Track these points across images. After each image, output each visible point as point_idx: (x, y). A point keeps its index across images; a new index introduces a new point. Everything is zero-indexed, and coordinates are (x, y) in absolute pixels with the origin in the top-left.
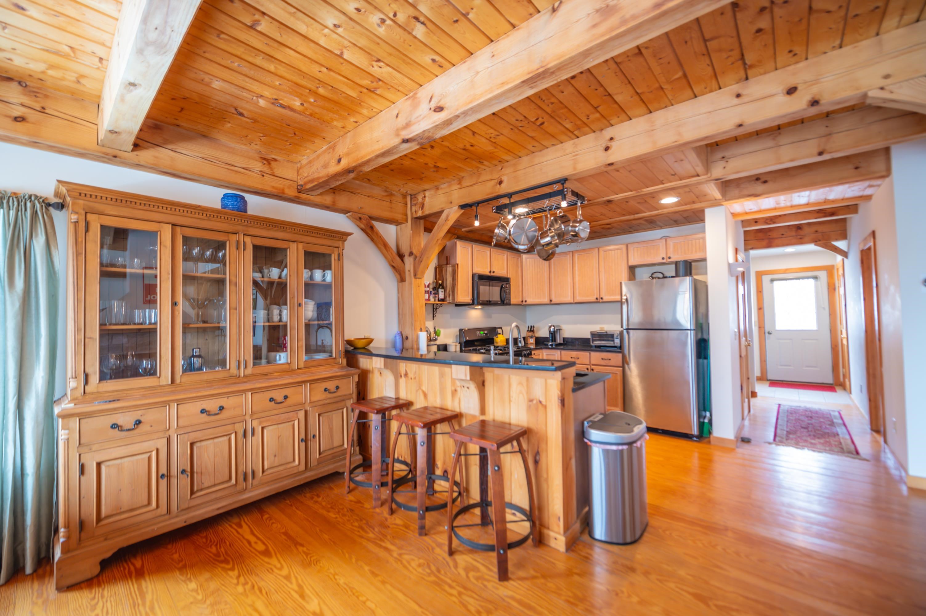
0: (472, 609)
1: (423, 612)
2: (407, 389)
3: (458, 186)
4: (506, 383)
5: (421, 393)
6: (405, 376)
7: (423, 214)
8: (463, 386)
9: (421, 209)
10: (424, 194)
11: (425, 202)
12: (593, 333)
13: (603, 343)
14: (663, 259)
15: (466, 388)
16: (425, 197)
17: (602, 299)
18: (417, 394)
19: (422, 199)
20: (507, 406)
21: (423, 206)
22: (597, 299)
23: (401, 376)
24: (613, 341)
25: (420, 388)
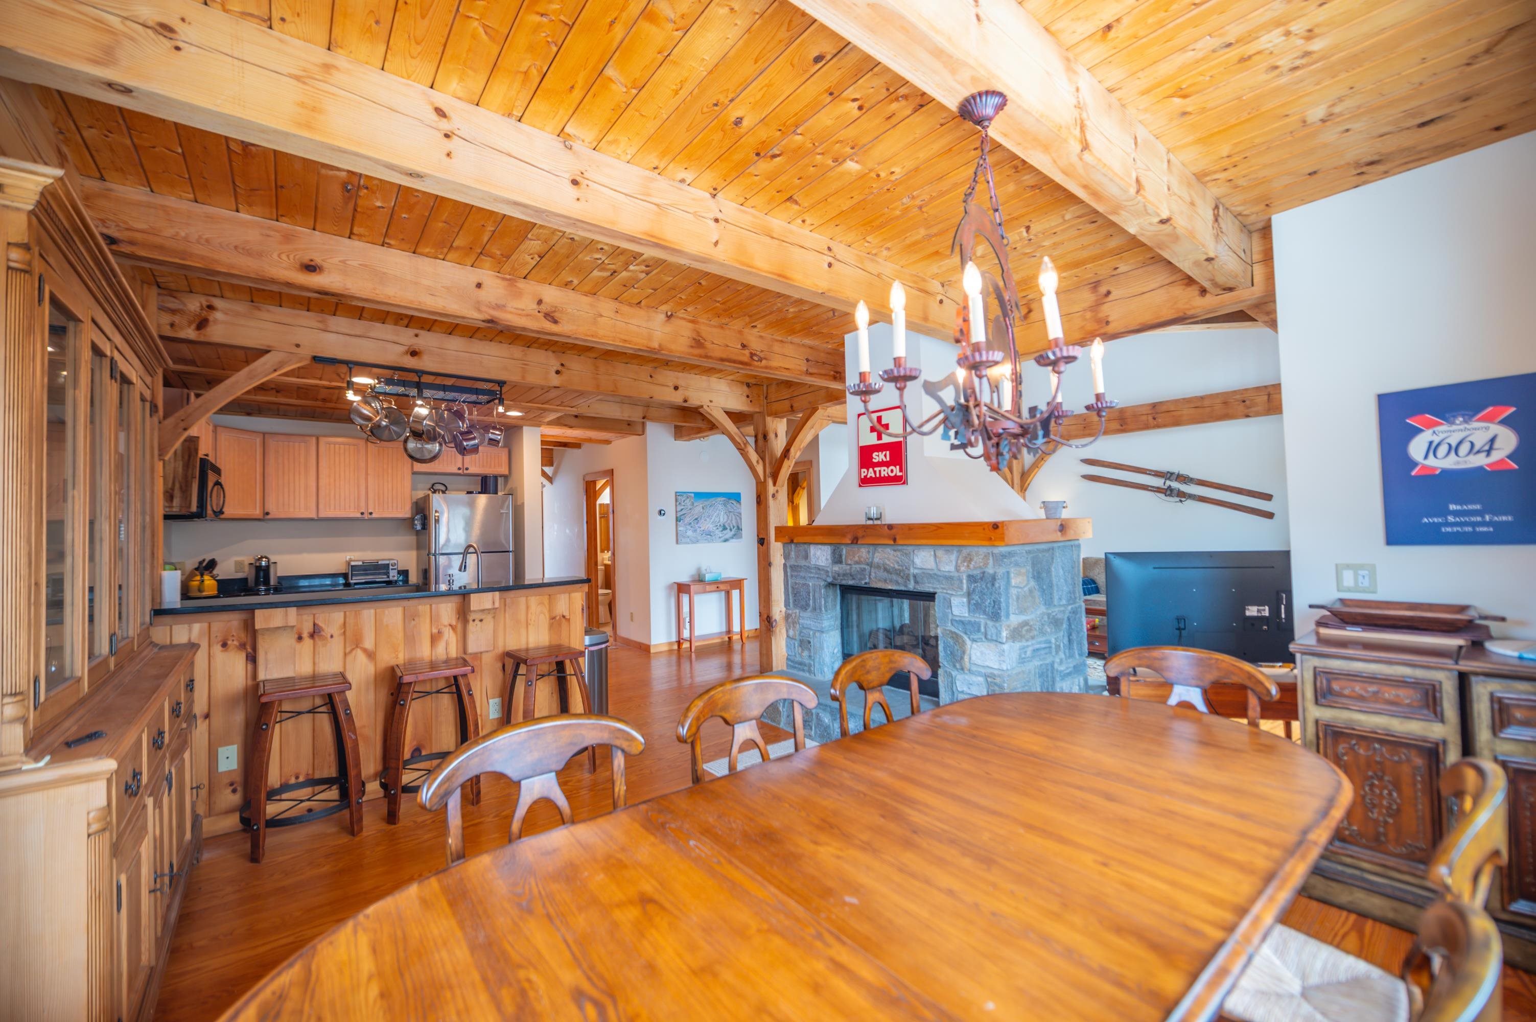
2: (317, 656)
3: (320, 325)
4: (523, 607)
5: (359, 654)
6: (312, 636)
7: (202, 339)
8: (474, 620)
9: (193, 326)
10: (207, 301)
11: (211, 318)
12: (353, 563)
13: (370, 578)
14: (459, 469)
15: (477, 622)
16: (211, 307)
17: (371, 513)
18: (349, 658)
19: (202, 309)
20: (523, 631)
21: (202, 324)
22: (362, 514)
23: (300, 638)
24: (387, 574)
25: (357, 647)
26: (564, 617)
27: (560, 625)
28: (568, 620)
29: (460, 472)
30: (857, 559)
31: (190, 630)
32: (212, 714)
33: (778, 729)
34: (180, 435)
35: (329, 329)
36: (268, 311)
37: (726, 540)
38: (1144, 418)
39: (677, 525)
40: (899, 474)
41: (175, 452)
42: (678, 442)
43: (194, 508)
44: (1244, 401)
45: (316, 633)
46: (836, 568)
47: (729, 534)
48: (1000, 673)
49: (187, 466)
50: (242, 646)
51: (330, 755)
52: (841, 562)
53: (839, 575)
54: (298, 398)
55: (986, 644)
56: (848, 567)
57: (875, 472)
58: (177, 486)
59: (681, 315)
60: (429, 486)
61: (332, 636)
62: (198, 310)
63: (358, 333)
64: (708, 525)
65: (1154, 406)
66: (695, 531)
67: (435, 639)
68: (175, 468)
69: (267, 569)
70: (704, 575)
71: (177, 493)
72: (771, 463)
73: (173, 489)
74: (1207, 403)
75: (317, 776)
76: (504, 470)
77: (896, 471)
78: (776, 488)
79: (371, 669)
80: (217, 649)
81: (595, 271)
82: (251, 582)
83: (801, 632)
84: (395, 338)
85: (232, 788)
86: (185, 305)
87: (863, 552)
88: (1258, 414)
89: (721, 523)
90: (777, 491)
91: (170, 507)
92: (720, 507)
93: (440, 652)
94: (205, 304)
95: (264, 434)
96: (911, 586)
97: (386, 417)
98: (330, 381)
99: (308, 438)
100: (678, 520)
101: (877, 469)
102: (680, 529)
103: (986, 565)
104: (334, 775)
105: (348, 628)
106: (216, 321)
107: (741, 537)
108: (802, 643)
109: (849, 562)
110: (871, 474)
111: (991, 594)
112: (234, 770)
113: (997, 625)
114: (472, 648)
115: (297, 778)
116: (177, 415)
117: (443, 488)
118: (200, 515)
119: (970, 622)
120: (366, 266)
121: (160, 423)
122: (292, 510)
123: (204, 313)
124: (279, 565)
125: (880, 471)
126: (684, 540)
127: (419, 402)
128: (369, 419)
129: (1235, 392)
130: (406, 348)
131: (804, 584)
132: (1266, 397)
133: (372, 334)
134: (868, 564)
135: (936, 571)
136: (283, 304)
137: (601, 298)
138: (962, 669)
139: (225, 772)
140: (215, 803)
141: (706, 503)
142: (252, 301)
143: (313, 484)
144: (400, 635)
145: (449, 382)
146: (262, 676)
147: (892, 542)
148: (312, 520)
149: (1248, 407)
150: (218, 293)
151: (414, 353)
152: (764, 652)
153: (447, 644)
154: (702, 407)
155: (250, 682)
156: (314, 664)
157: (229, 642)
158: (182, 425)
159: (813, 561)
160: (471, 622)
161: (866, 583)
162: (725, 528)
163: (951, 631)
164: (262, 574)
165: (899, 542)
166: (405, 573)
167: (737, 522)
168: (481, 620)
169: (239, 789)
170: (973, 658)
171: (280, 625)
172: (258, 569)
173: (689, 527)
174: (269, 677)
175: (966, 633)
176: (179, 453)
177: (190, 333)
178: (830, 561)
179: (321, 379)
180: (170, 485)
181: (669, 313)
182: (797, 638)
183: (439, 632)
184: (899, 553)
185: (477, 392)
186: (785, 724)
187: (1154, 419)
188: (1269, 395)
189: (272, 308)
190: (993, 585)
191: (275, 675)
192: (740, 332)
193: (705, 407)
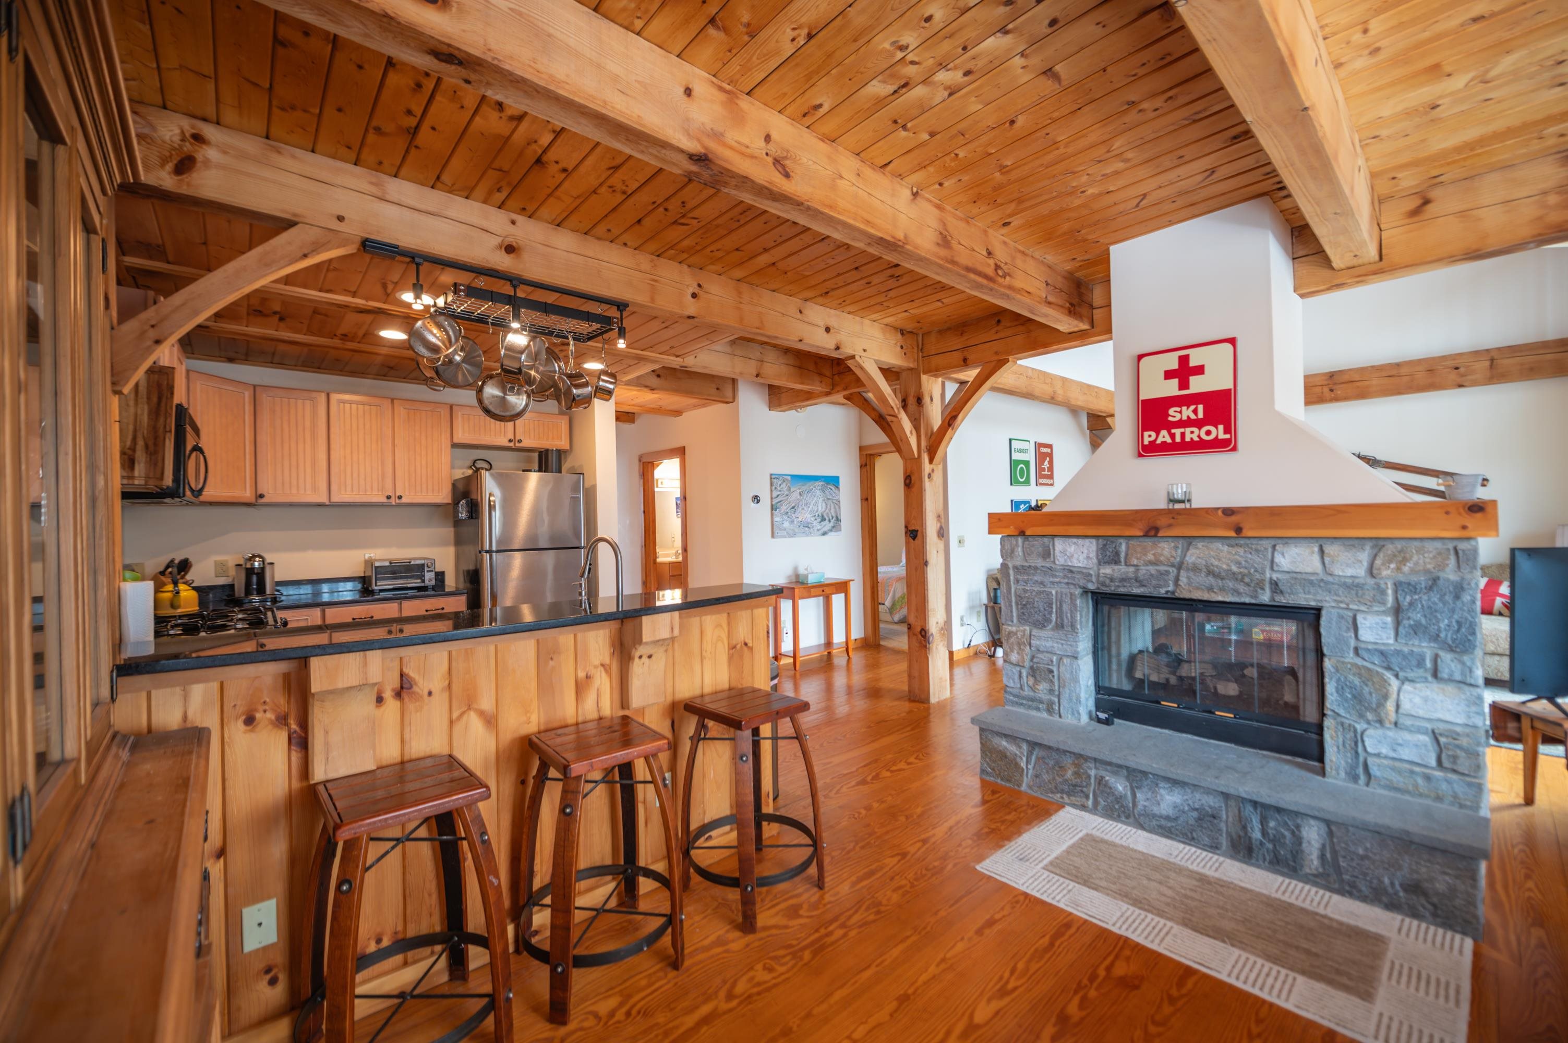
0: (872, 917)
1: (877, 966)
2: (407, 730)
3: (373, 189)
4: (696, 632)
5: (473, 718)
6: (398, 694)
7: (184, 190)
8: (640, 657)
9: (170, 167)
10: (193, 127)
11: (199, 157)
12: (377, 564)
13: (399, 583)
14: (510, 441)
15: (645, 659)
16: (198, 138)
17: (400, 497)
18: (458, 728)
19: (183, 140)
20: (697, 667)
21: (185, 165)
22: (389, 497)
23: (380, 700)
24: (422, 577)
25: (469, 709)
26: (746, 644)
27: (741, 657)
28: (751, 649)
29: (512, 444)
30: (1150, 557)
31: (186, 698)
32: (229, 849)
33: (1020, 792)
34: (144, 358)
35: (388, 197)
36: (293, 157)
37: (824, 534)
38: (1318, 390)
39: (772, 515)
40: (1222, 436)
41: (137, 385)
42: (773, 413)
43: (168, 481)
44: (1457, 368)
45: (404, 688)
46: (1107, 570)
47: (827, 526)
48: (1467, 730)
49: (156, 412)
50: (282, 720)
51: (430, 895)
52: (1117, 562)
53: (1112, 580)
54: (310, 332)
55: (1435, 686)
56: (1132, 569)
57: (1173, 436)
58: (140, 443)
59: (927, 196)
60: (469, 463)
61: (430, 693)
62: (177, 139)
63: (430, 209)
64: (805, 515)
65: (1332, 375)
66: (792, 522)
67: (581, 688)
68: (136, 415)
69: (261, 574)
70: (807, 576)
71: (140, 455)
72: (926, 434)
73: (133, 449)
74: (1404, 371)
75: (411, 933)
76: (563, 444)
77: (1219, 432)
78: (932, 466)
79: (490, 745)
80: (237, 729)
81: (874, 82)
82: (240, 591)
83: (1033, 657)
84: (484, 224)
85: (268, 977)
86: (154, 128)
87: (1166, 549)
88: (1475, 384)
89: (819, 513)
90: (933, 470)
91: (129, 478)
92: (818, 493)
93: (589, 709)
94: (189, 131)
95: (255, 386)
96: (1265, 597)
97: (462, 349)
98: (367, 299)
99: (314, 395)
100: (773, 508)
101: (1177, 432)
102: (776, 519)
103: (1442, 567)
104: (438, 929)
105: (454, 679)
106: (207, 163)
107: (840, 530)
108: (1033, 671)
109: (1135, 562)
110: (1164, 437)
111: (1453, 611)
112: (273, 945)
113: (1466, 658)
114: (637, 699)
115: (379, 941)
116: (144, 316)
117: (487, 466)
118: (173, 493)
119: (1398, 652)
120: (520, 14)
121: (112, 328)
122: (294, 491)
123: (187, 147)
124: (276, 567)
125: (1183, 435)
126: (781, 533)
127: (515, 325)
128: (435, 349)
129: (1444, 358)
130: (499, 240)
131: (1040, 593)
132: (1488, 363)
133: (451, 213)
134: (1173, 566)
135: (1322, 575)
136: (319, 147)
137: (840, 149)
138: (1381, 722)
139: (257, 951)
140: (239, 1009)
141: (804, 488)
142: (267, 137)
143: (322, 456)
144: (533, 685)
145: (550, 298)
146: (319, 773)
147: (1233, 534)
148: (320, 505)
149: (1462, 376)
150: (211, 111)
151: (510, 249)
152: (916, 674)
153: (598, 695)
154: (853, 357)
155: (296, 784)
156: (403, 741)
157: (258, 715)
158: (152, 334)
159: (1061, 560)
160: (637, 660)
161: (1167, 592)
162: (823, 519)
163: (1356, 665)
164: (254, 579)
165: (1247, 532)
166: (440, 576)
167: (836, 512)
168: (650, 657)
169: (282, 977)
170: (1406, 706)
171: (354, 684)
172: (250, 572)
173: (785, 517)
174: (332, 775)
175: (1389, 668)
176: (143, 389)
177: (165, 179)
178: (1095, 561)
179: (354, 294)
180: (128, 443)
181: (915, 190)
182: (1027, 664)
183: (588, 677)
184: (1241, 551)
185: (588, 317)
186: (1030, 787)
187: (1332, 390)
188: (1492, 360)
189: (299, 152)
190: (1457, 597)
191: (343, 772)
192: (985, 232)
193: (857, 358)
